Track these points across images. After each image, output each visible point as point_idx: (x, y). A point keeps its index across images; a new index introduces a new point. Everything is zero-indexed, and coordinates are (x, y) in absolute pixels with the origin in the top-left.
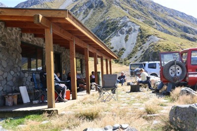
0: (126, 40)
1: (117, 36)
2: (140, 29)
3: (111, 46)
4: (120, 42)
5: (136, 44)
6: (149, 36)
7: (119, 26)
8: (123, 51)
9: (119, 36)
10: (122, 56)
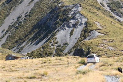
0: (71, 34)
1: (63, 30)
2: (86, 23)
3: (56, 41)
4: (65, 37)
5: (79, 39)
6: (91, 31)
7: (70, 16)
8: (66, 46)
9: (65, 30)
10: (64, 50)
